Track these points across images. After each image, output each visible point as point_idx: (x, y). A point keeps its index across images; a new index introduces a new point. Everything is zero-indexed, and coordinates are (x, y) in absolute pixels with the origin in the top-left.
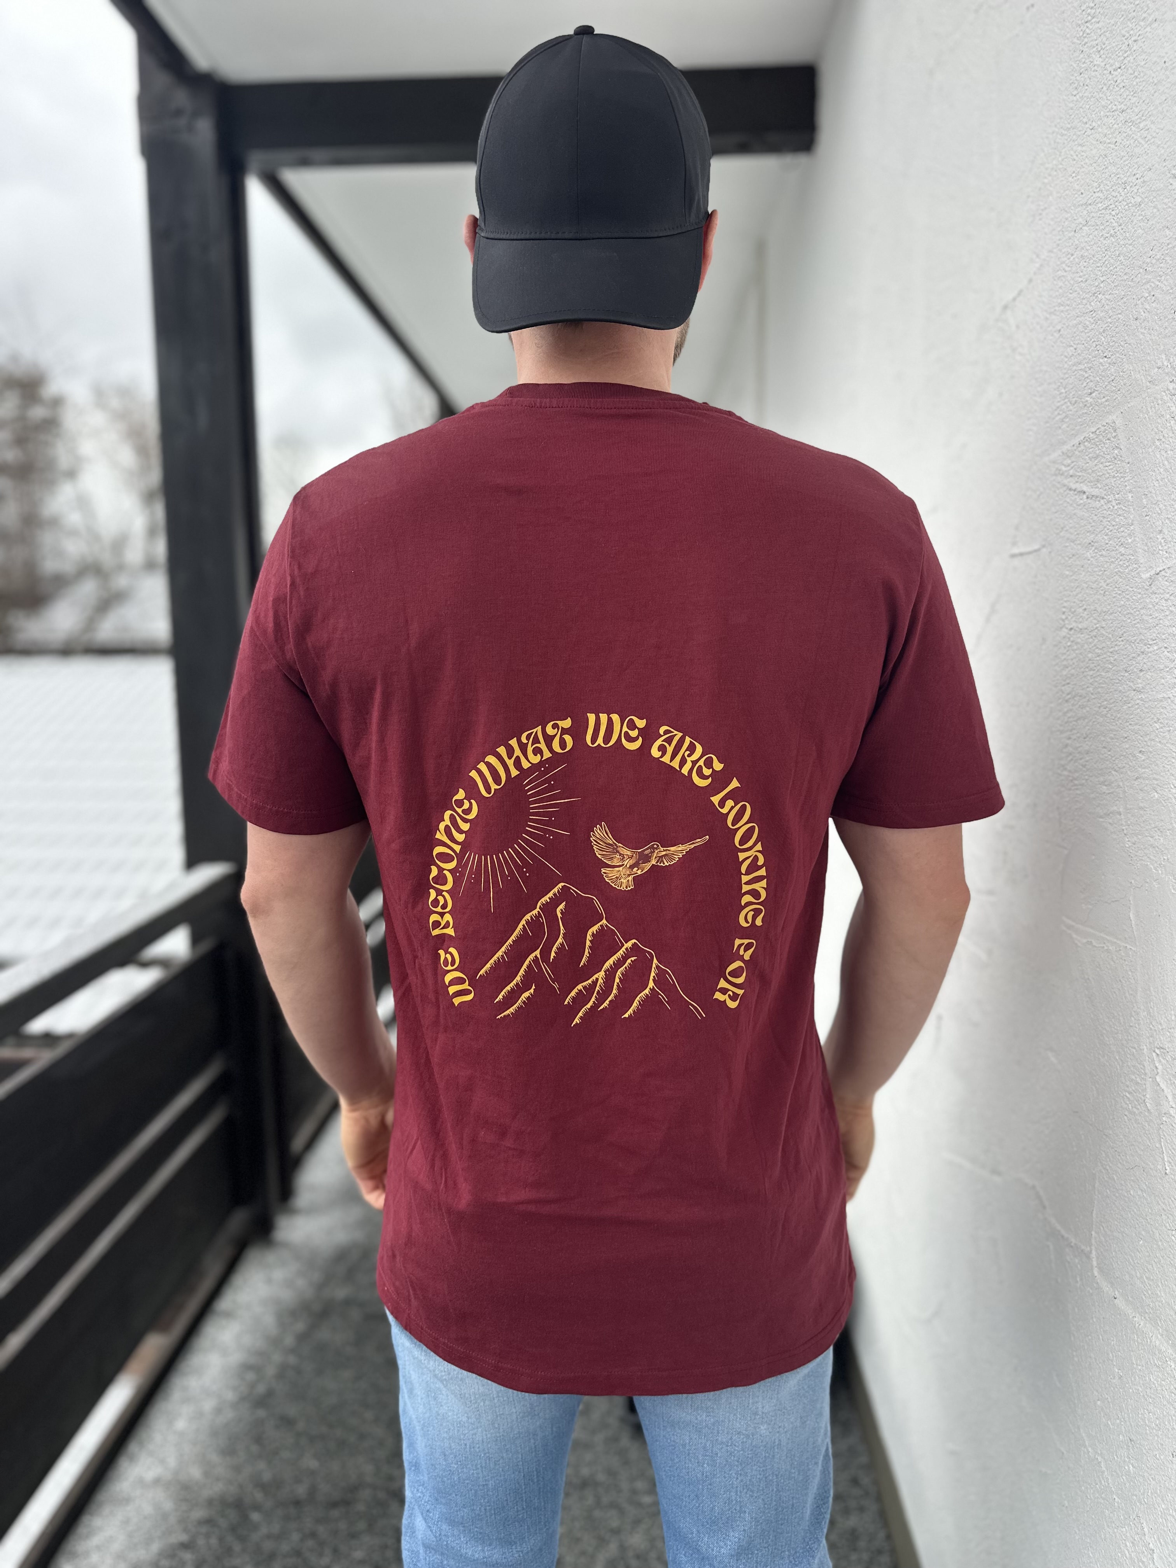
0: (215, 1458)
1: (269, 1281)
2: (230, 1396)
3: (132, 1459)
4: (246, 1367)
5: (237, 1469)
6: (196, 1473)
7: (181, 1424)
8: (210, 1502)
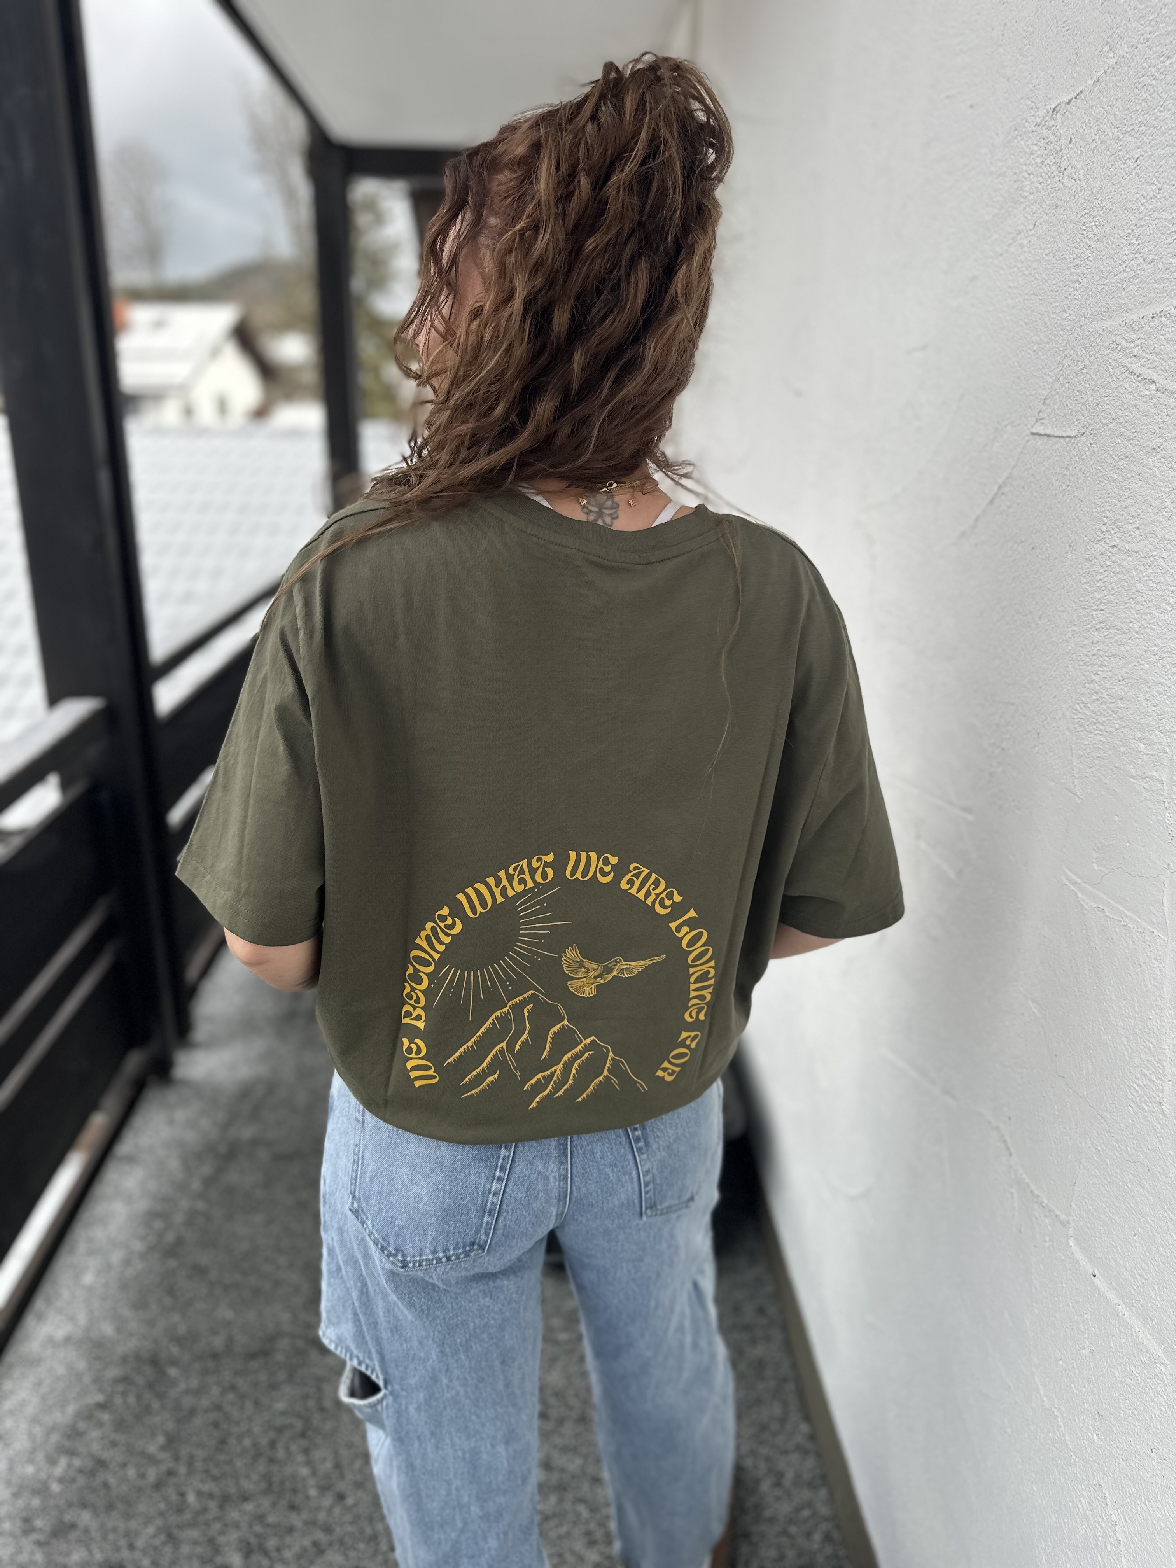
0: (127, 1312)
1: (172, 1122)
6: (107, 1329)
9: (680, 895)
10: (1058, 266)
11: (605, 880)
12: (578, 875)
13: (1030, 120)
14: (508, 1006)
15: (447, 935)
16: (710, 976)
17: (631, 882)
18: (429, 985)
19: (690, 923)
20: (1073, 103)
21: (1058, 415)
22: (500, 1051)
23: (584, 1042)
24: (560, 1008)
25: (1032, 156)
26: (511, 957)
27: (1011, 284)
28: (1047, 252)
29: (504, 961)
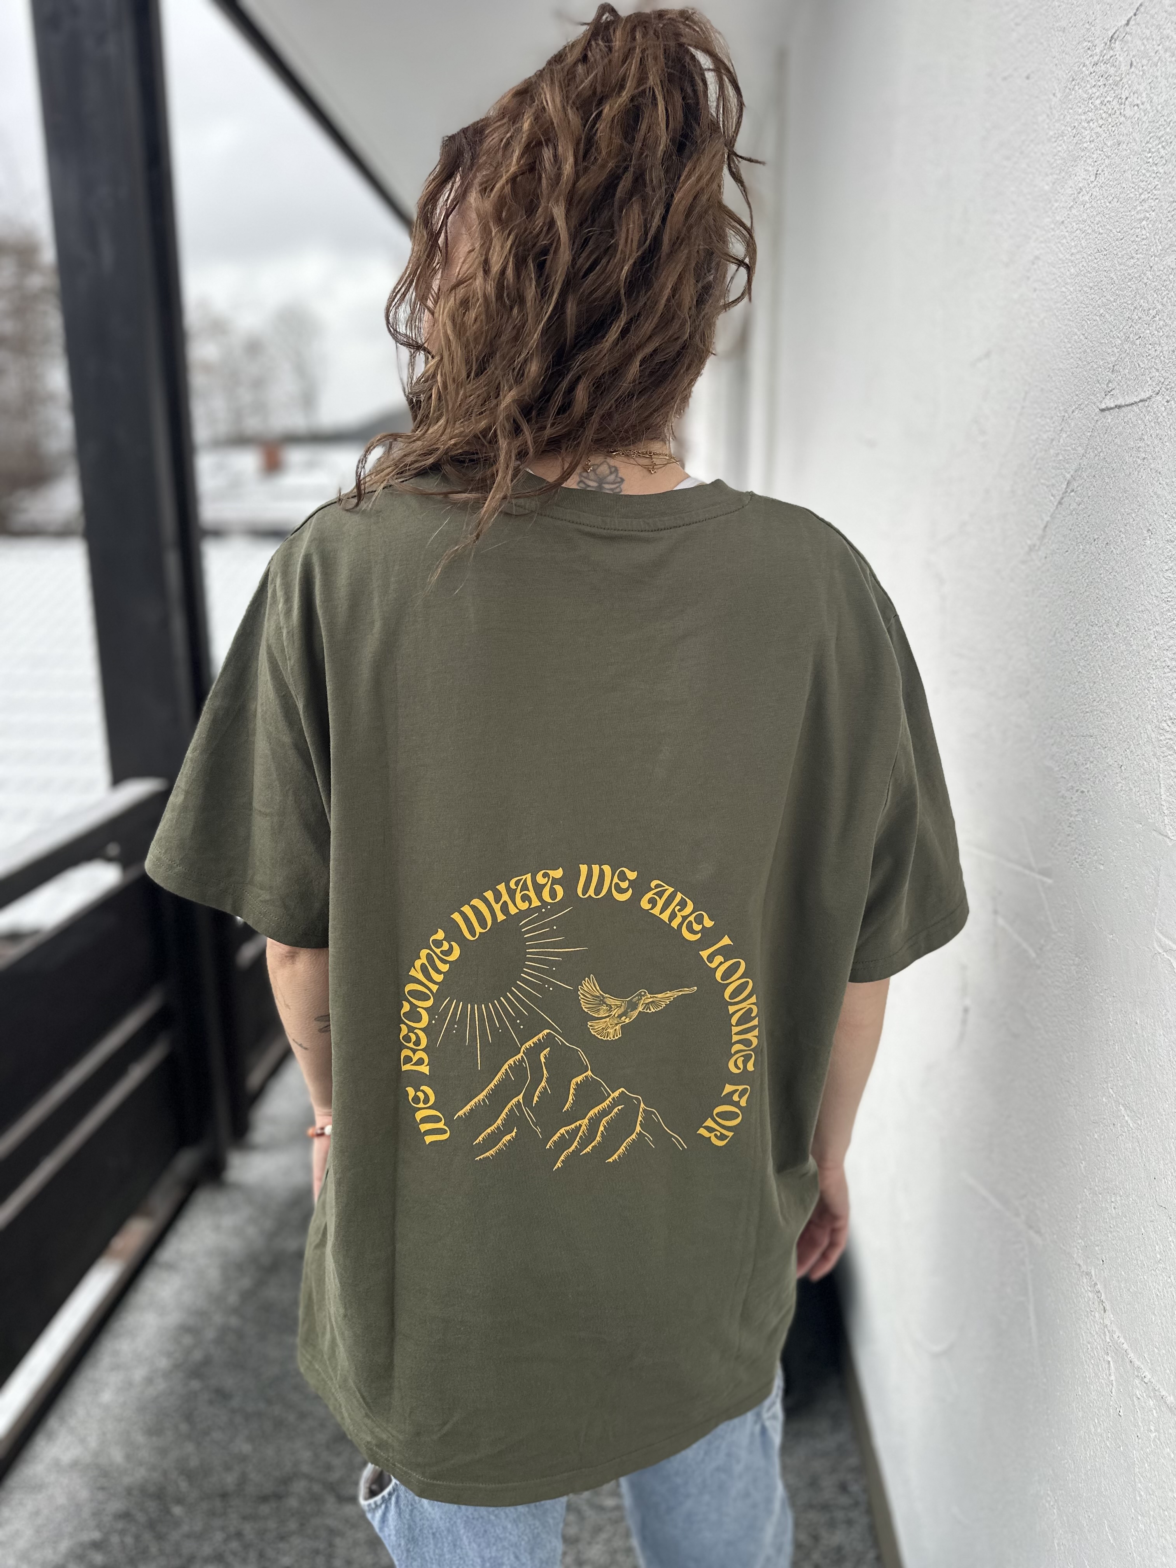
0: (140, 1438)
1: (217, 1228)
2: (163, 1363)
3: (51, 1437)
4: (185, 1329)
5: (163, 1452)
6: (117, 1455)
7: (107, 1397)
8: (129, 1491)
9: (711, 919)
10: (1122, 210)
11: (622, 897)
12: (591, 892)
13: (1087, 63)
14: (522, 1051)
15: (444, 962)
16: (753, 1015)
17: (653, 902)
18: (430, 1021)
19: (726, 952)
20: (1132, 22)
21: (1129, 380)
22: (516, 1105)
23: (612, 1095)
24: (581, 1053)
25: (1090, 102)
26: (519, 988)
27: (1074, 251)
28: (1110, 198)
29: (513, 993)
